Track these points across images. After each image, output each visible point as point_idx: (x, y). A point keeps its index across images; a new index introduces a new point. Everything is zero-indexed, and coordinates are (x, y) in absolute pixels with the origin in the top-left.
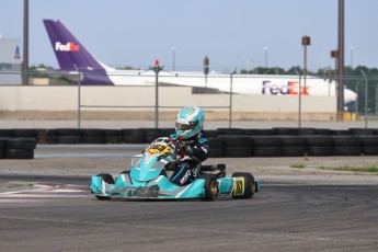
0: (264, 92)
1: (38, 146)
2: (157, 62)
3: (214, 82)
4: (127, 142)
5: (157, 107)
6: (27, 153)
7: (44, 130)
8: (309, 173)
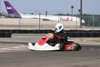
0: (61, 20)
1: (12, 34)
2: (40, 12)
3: (48, 17)
4: (33, 33)
5: (40, 24)
6: (9, 36)
7: (11, 30)
8: (85, 42)
